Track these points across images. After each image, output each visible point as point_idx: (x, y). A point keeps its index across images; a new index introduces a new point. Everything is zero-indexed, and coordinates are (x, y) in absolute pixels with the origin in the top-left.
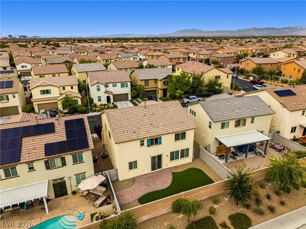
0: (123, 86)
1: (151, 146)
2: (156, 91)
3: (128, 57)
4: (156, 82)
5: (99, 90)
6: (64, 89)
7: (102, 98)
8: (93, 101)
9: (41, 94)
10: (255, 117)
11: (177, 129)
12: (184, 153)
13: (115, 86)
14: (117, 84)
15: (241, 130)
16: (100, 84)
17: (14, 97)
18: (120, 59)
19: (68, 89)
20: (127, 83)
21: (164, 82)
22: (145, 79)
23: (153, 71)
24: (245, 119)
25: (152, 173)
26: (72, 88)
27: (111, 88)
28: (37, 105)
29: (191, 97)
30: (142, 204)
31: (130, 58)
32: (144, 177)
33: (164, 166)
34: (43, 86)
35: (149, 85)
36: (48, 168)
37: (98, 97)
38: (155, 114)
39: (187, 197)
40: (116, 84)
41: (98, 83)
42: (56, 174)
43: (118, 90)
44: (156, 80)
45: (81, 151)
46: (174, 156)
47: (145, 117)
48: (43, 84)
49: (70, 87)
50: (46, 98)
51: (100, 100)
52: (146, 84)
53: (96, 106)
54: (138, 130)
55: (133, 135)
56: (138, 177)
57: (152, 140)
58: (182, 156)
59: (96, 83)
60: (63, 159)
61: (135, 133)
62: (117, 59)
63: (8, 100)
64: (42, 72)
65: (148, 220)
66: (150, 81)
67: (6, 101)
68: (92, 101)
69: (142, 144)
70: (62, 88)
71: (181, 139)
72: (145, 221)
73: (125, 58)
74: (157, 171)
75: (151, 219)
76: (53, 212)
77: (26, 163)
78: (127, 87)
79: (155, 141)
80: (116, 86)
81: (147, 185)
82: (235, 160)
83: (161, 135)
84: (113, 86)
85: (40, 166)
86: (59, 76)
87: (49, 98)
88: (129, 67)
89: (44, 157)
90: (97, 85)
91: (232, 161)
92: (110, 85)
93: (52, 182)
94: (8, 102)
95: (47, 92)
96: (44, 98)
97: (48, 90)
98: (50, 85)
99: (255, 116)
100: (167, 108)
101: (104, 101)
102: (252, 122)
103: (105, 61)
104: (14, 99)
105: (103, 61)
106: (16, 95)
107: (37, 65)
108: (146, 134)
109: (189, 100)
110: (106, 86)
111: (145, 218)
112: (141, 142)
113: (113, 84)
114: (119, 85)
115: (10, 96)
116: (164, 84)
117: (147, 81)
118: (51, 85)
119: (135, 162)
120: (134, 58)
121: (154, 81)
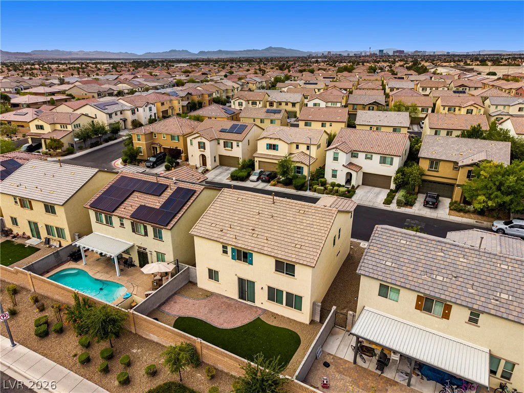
0: (383, 161)
1: (237, 261)
2: (453, 185)
3: (505, 106)
4: (455, 168)
5: (336, 159)
6: (297, 147)
7: (338, 174)
8: (324, 174)
9: (267, 149)
10: (483, 313)
12: (294, 301)
13: (368, 158)
14: (374, 156)
15: (436, 326)
16: (339, 151)
17: (238, 146)
18: (480, 108)
19: (303, 148)
20: (392, 157)
21: (470, 172)
22: (433, 157)
24: (448, 303)
25: (239, 301)
26: (308, 148)
27: (361, 160)
28: (258, 161)
31: (511, 107)
32: (224, 299)
33: (257, 303)
34: (271, 138)
35: (438, 171)
36: (134, 231)
37: (333, 170)
39: (205, 351)
40: (372, 156)
41: (336, 148)
43: (374, 166)
44: (456, 166)
46: (274, 295)
47: (257, 217)
48: (271, 136)
49: (306, 146)
50: (270, 155)
51: (334, 176)
52: (431, 166)
53: (324, 184)
54: (229, 229)
55: (217, 232)
56: (218, 296)
57: (239, 251)
58: (289, 304)
59: (334, 148)
60: (145, 228)
61: (222, 231)
62: (472, 108)
63: (232, 148)
64: (310, 117)
65: (157, 343)
66: (441, 164)
67: (230, 149)
68: (322, 174)
69: (225, 252)
70: (295, 146)
71: (286, 274)
72: (154, 342)
73: (496, 108)
74: (245, 304)
75: (160, 344)
76: (121, 277)
77: (119, 217)
78: (391, 164)
79: (244, 256)
80: (371, 158)
82: (379, 372)
83: (251, 250)
84: (367, 158)
85: (128, 224)
86: (331, 126)
87: (274, 156)
88: (459, 128)
89: (129, 218)
90: (334, 150)
91: (370, 368)
92: (362, 156)
93: (137, 248)
94: (231, 150)
95: (273, 147)
96: (268, 155)
97: (275, 145)
99: (483, 312)
100: (305, 215)
101: (341, 179)
102: (474, 319)
103: (447, 108)
104: (238, 148)
105: (442, 108)
106: (240, 144)
107: (334, 104)
108: (231, 239)
110: (354, 155)
111: (154, 338)
112: (223, 247)
113: (366, 155)
114: (376, 158)
115: (235, 144)
116: (468, 177)
117: (434, 163)
118: (280, 139)
119: (216, 273)
120: (520, 108)
121: (452, 165)
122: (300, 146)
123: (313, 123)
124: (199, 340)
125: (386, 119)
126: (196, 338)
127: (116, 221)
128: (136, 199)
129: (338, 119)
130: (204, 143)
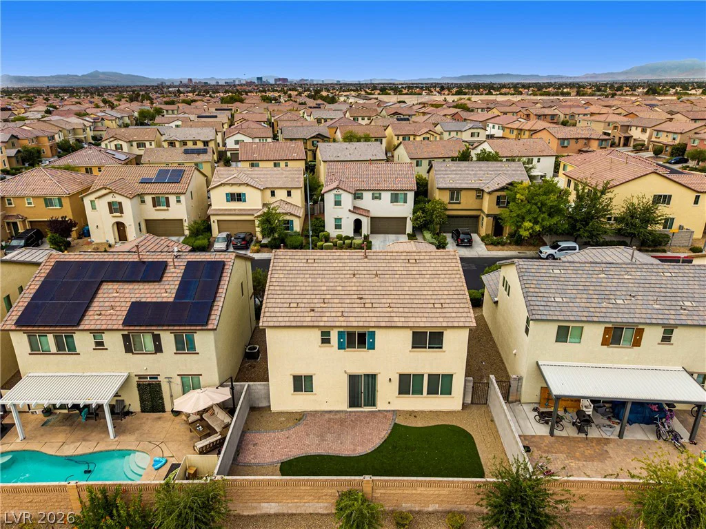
0: (395, 199)
1: (347, 349)
2: (477, 217)
3: (457, 132)
4: (479, 196)
5: (338, 203)
6: (273, 194)
7: (343, 223)
8: (324, 226)
9: (227, 201)
10: (676, 328)
11: (418, 319)
12: (440, 384)
13: (376, 198)
14: (383, 194)
15: (626, 358)
16: (341, 192)
17: (179, 201)
18: (435, 135)
19: (281, 194)
20: (405, 192)
21: (498, 198)
22: (453, 186)
23: (480, 169)
24: (640, 327)
25: (350, 412)
26: (289, 194)
27: (367, 202)
28: (216, 221)
29: (563, 244)
30: (283, 475)
31: (463, 133)
32: (327, 416)
33: (381, 405)
34: (233, 185)
35: (460, 203)
36: (128, 349)
37: (335, 219)
38: (382, 276)
39: (379, 492)
40: (380, 194)
41: (338, 188)
42: (144, 364)
43: (384, 207)
44: (480, 193)
45: (189, 328)
46: (408, 384)
47: (354, 280)
48: (232, 182)
49: (285, 192)
50: (235, 210)
51: (338, 227)
52: (452, 198)
53: (327, 239)
54: (323, 305)
55: (306, 314)
56: (314, 414)
57: (351, 335)
58: (432, 391)
59: (334, 189)
60: (157, 339)
61: (313, 310)
62: (428, 135)
63: (168, 205)
64: (255, 156)
65: (276, 515)
66: (463, 193)
67: (165, 208)
68: (321, 226)
69: (326, 340)
70: (268, 193)
71: (429, 348)
72: (269, 515)
73: (450, 134)
74: (362, 412)
75: (284, 515)
76: (122, 438)
77: (91, 331)
78: (405, 202)
79: (359, 339)
80: (379, 198)
81: (321, 437)
82: (584, 435)
83: (373, 327)
84: (374, 198)
85: (114, 341)
86: (287, 166)
87: (241, 210)
88: (441, 156)
89: (121, 327)
90: (334, 192)
91: (571, 435)
92: (367, 196)
93: (137, 379)
94: (168, 210)
95: (239, 197)
96: (231, 210)
97: (240, 194)
98: (244, 184)
99: (676, 326)
100: (419, 265)
101: (348, 230)
102: (666, 339)
103: (401, 138)
104: (179, 205)
105: (396, 138)
106: (182, 198)
107: (263, 140)
108: (336, 319)
109: (556, 251)
110: (357, 196)
111: (270, 508)
112: (323, 333)
113: (373, 194)
114: (386, 196)
115: (172, 199)
116: (498, 203)
117: (455, 193)
118: (248, 185)
119: (309, 378)
120: (472, 133)
121: (475, 192)
122: (277, 192)
123: (260, 163)
124: (368, 478)
125: (356, 151)
126: (361, 478)
127: (83, 340)
128: (115, 295)
129: (295, 156)
130: (120, 204)
